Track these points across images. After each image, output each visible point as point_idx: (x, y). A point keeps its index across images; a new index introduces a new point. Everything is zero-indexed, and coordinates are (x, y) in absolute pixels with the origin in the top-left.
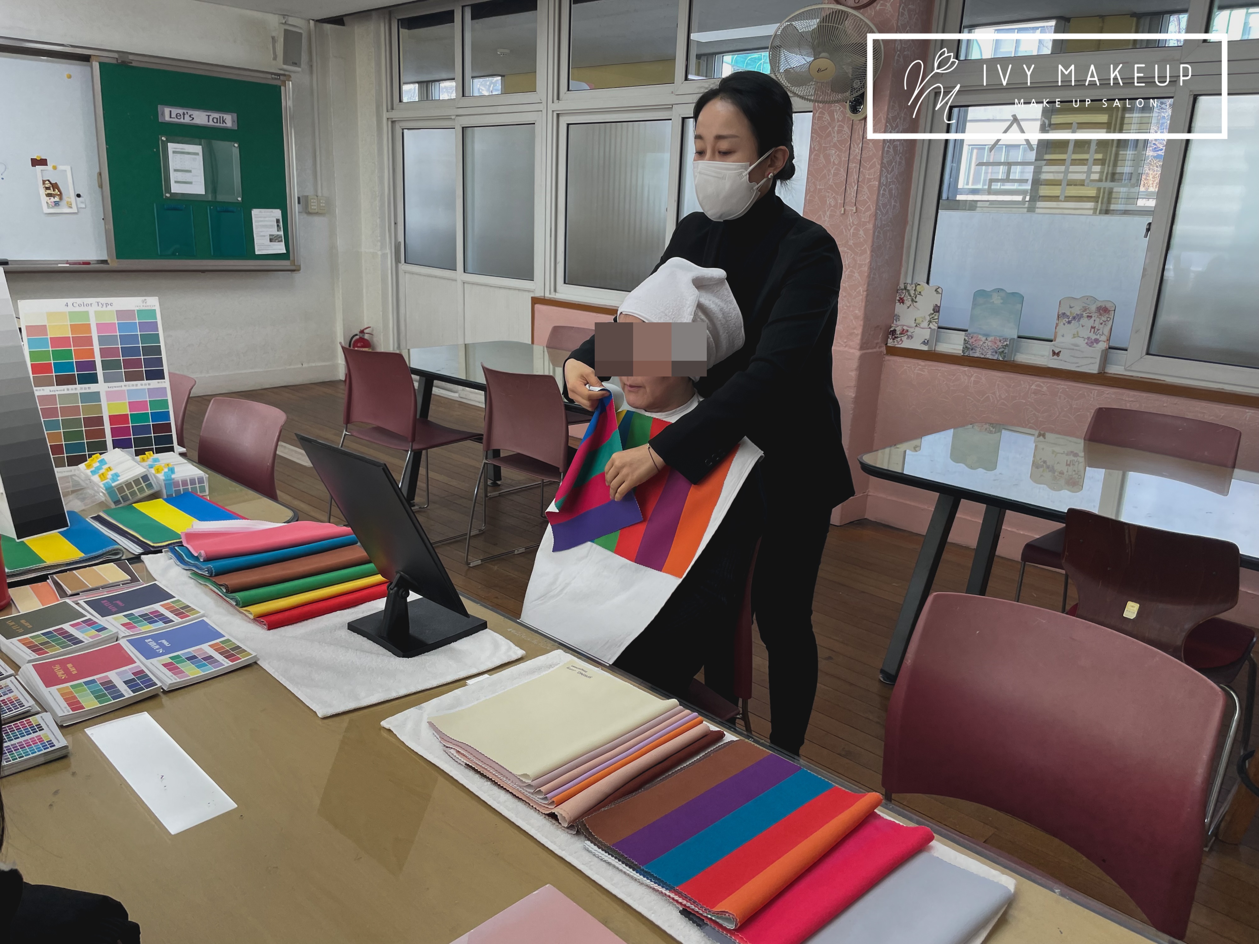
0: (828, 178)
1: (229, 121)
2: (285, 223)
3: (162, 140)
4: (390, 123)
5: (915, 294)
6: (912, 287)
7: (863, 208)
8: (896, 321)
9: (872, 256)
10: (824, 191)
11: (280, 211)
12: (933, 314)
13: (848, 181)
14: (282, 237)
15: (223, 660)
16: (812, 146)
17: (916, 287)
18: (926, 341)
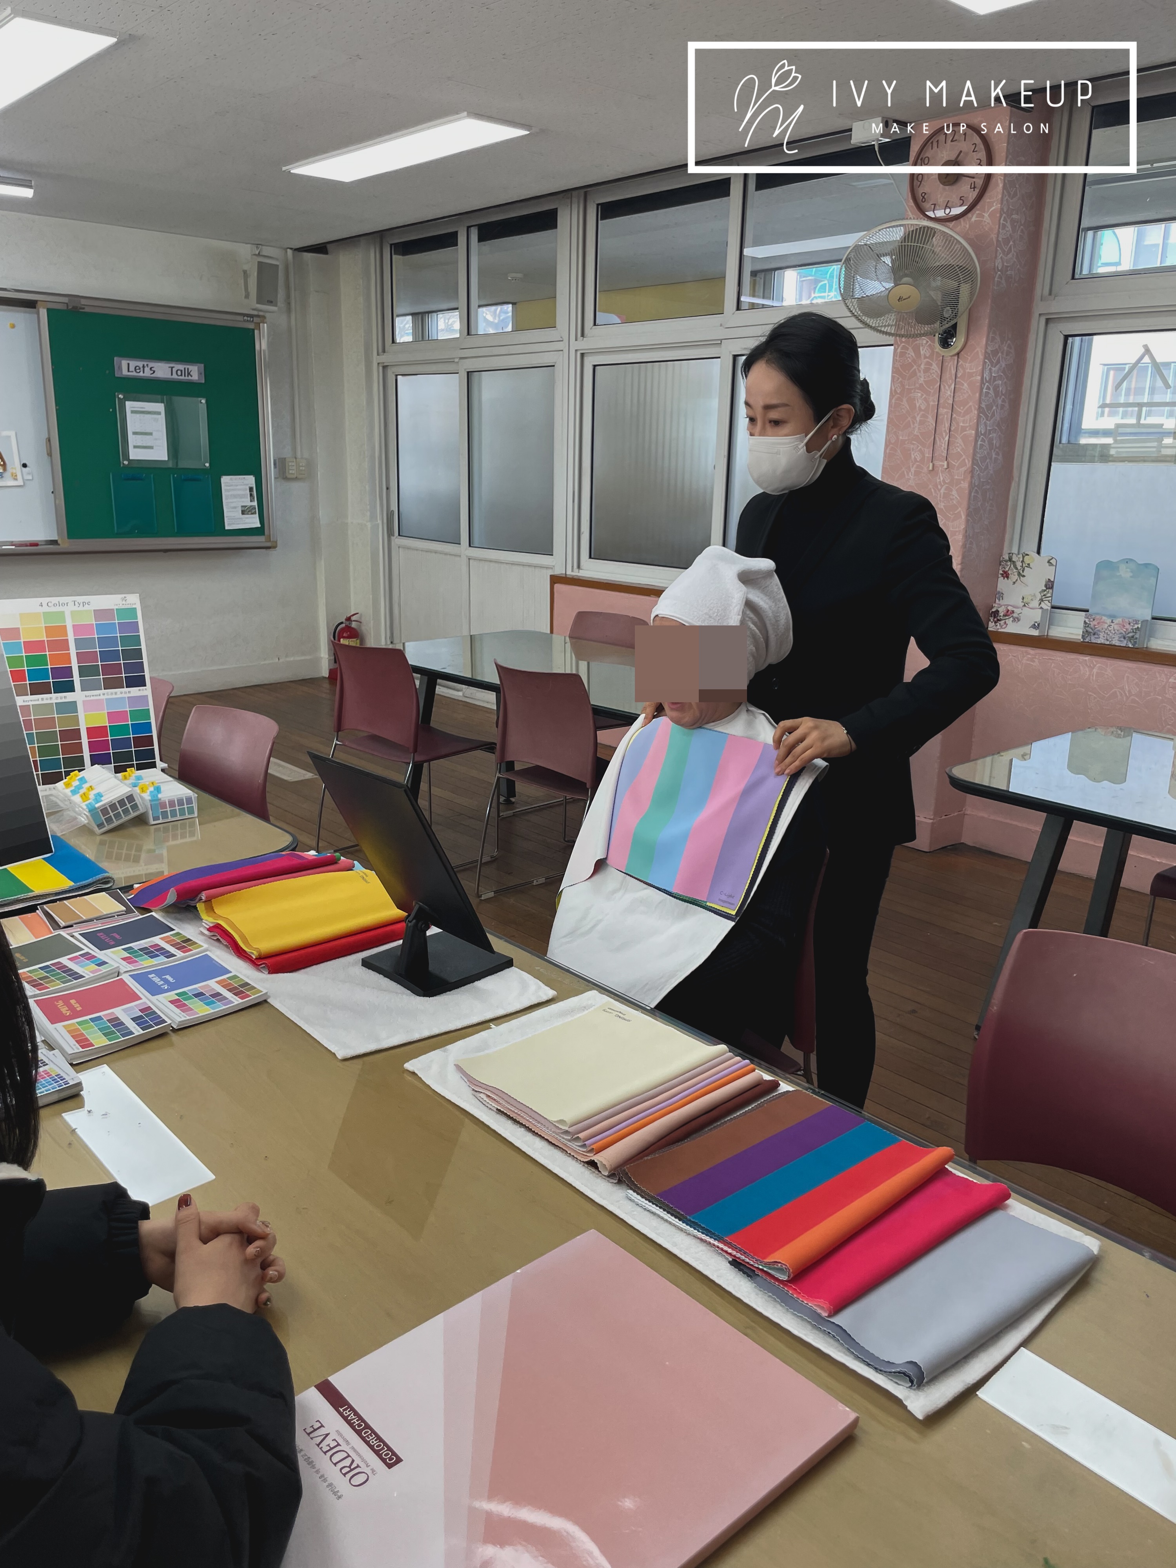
0: (912, 426)
1: (195, 373)
2: (259, 492)
3: (119, 398)
4: (381, 368)
5: (1022, 566)
6: (1019, 558)
7: (956, 463)
8: (999, 600)
9: (967, 521)
10: (908, 443)
11: (254, 478)
12: (1045, 591)
13: (937, 428)
14: (255, 508)
15: (232, 997)
16: (893, 388)
17: (1023, 557)
18: (1036, 624)
